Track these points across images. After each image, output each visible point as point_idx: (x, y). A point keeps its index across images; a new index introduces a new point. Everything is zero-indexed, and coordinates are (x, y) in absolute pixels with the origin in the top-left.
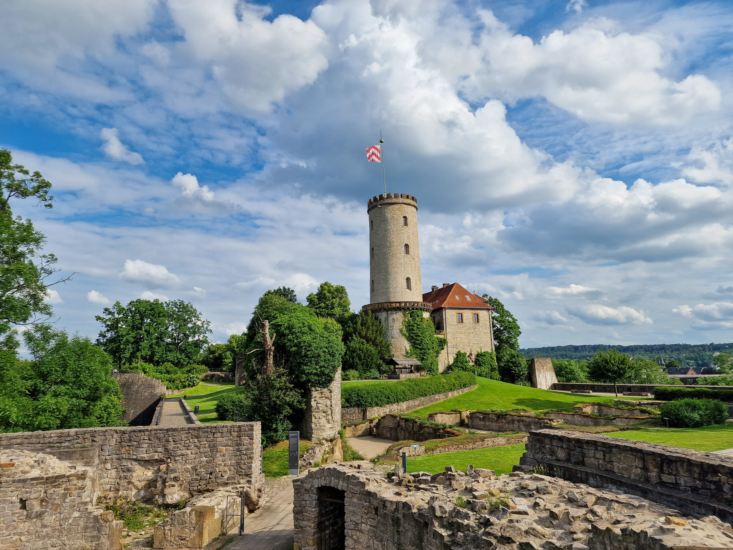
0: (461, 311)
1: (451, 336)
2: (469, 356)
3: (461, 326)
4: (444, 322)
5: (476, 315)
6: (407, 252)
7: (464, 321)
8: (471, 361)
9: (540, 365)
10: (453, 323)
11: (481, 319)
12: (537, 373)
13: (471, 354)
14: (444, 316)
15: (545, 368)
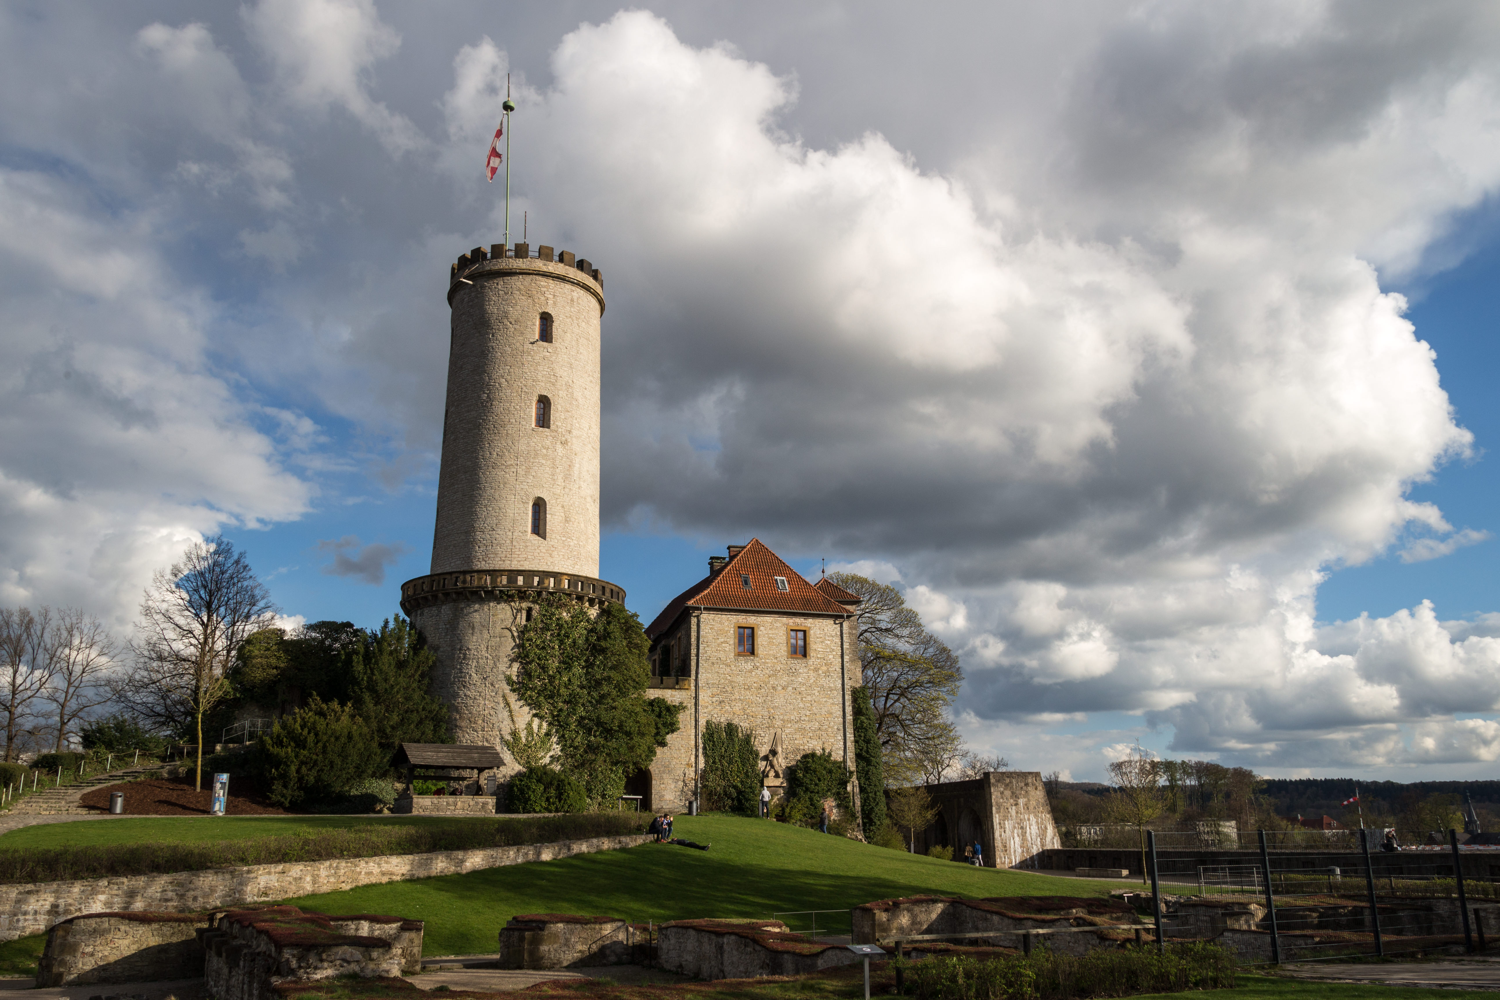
0: (751, 620)
1: (713, 696)
2: (766, 758)
3: (746, 664)
4: (693, 652)
5: (800, 635)
6: (544, 420)
7: (760, 650)
8: (772, 774)
9: (1008, 793)
10: (722, 655)
11: (816, 646)
12: (996, 819)
13: (774, 752)
14: (694, 634)
15: (1021, 801)
